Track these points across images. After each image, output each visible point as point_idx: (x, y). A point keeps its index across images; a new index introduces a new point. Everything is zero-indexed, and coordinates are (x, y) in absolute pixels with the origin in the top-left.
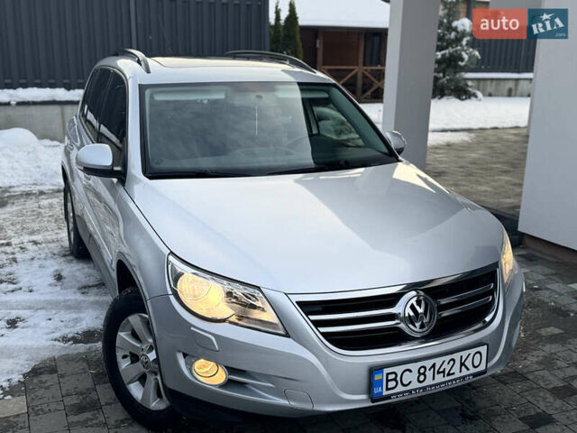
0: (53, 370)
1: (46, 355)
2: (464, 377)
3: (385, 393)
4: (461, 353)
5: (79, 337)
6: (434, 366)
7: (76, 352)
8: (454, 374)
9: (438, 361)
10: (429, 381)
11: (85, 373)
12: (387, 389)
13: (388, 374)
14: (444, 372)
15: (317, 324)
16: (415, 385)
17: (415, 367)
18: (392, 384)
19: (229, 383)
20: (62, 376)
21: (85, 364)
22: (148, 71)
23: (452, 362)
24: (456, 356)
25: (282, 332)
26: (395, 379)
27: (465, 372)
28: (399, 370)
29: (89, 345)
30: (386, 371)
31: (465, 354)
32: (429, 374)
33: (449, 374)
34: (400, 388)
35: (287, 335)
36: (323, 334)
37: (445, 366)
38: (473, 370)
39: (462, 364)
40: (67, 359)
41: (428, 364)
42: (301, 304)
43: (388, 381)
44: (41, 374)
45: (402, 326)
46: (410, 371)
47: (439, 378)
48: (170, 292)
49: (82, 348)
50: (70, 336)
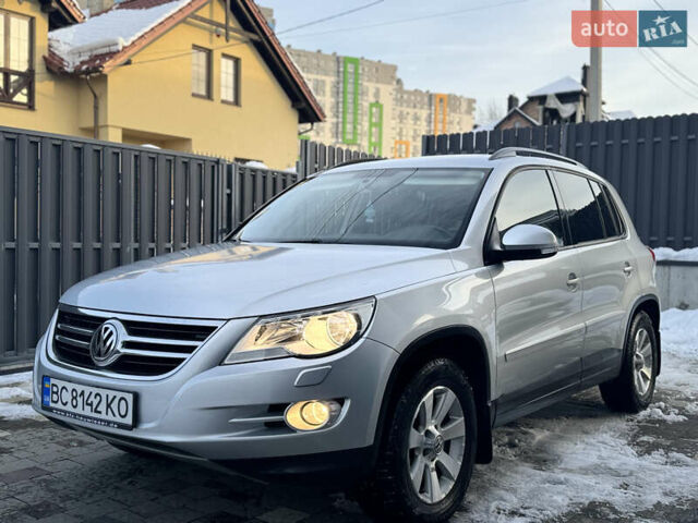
2: (108, 423)
3: (52, 405)
4: (108, 392)
6: (83, 393)
8: (100, 412)
9: (87, 390)
10: (79, 410)
12: (53, 402)
13: (54, 385)
14: (91, 405)
16: (69, 408)
17: (70, 386)
23: (98, 398)
24: (103, 393)
26: (57, 394)
27: (110, 417)
28: (61, 384)
30: (53, 381)
31: (112, 394)
32: (80, 400)
33: (96, 411)
34: (59, 406)
37: (93, 400)
38: (118, 419)
39: (108, 406)
41: (79, 388)
43: (53, 393)
46: (67, 390)
47: (87, 411)
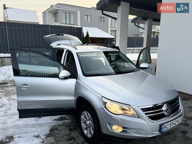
0: (57, 129)
1: (53, 125)
2: (178, 125)
3: (163, 131)
5: (59, 119)
6: (173, 123)
7: (60, 123)
8: (176, 124)
9: (173, 121)
10: (172, 127)
11: (66, 129)
12: (164, 130)
15: (146, 114)
16: (169, 128)
17: (169, 123)
18: (165, 128)
19: (123, 131)
20: (60, 130)
21: (64, 127)
22: (77, 49)
24: (177, 120)
25: (137, 117)
26: (165, 127)
27: (178, 123)
28: (166, 124)
29: (63, 121)
30: (164, 125)
31: (178, 119)
32: (172, 125)
34: (166, 129)
35: (139, 118)
36: (148, 116)
37: (175, 122)
38: (179, 123)
39: (178, 121)
40: (59, 125)
41: (172, 122)
42: (142, 109)
43: (164, 127)
44: (54, 130)
45: (165, 113)
46: (168, 124)
47: (174, 126)
48: (104, 107)
49: (61, 122)
50: (57, 119)
